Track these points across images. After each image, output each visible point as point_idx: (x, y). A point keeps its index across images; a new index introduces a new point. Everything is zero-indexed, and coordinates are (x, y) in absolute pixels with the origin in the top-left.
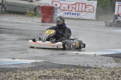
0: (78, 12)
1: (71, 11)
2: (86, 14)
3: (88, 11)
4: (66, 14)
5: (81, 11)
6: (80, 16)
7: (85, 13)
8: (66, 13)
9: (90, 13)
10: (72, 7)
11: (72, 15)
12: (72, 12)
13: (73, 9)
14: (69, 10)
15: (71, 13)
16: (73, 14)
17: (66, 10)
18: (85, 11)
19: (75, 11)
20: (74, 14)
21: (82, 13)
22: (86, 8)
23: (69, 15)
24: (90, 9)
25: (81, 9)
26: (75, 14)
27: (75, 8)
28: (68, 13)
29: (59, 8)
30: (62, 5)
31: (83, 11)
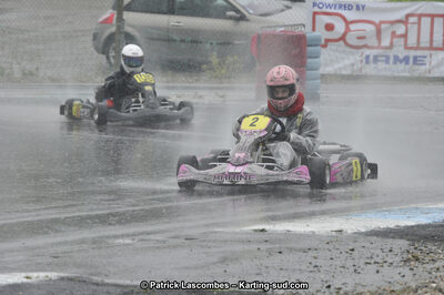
1: (391, 46)
4: (367, 62)
5: (428, 45)
6: (427, 66)
8: (368, 57)
10: (393, 33)
11: (395, 63)
13: (395, 40)
14: (379, 47)
15: (388, 58)
16: (397, 59)
19: (406, 48)
20: (401, 62)
21: (431, 56)
23: (381, 65)
25: (428, 40)
26: (406, 60)
27: (405, 36)
28: (376, 59)
29: (343, 38)
30: (352, 27)
31: (435, 45)
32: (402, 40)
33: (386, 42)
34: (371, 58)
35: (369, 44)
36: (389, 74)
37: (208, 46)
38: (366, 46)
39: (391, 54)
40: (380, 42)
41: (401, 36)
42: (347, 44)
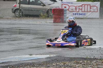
0: (84, 13)
1: (79, 11)
2: (91, 14)
3: (93, 11)
4: (74, 15)
5: (86, 11)
6: (86, 16)
7: (91, 12)
8: (74, 14)
9: (94, 12)
10: (79, 9)
11: (79, 15)
12: (79, 13)
13: (80, 10)
14: (76, 11)
16: (80, 14)
17: (74, 12)
18: (90, 11)
19: (82, 11)
20: (81, 15)
21: (87, 13)
22: (91, 8)
23: (77, 15)
24: (94, 9)
26: (82, 14)
27: (82, 9)
29: (68, 10)
30: (70, 7)
31: (88, 11)
37: (40, 11)
38: (73, 11)
41: (81, 9)
42: (69, 11)
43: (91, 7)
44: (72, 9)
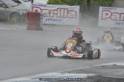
0: (61, 18)
2: (68, 20)
3: (70, 17)
6: (62, 22)
9: (72, 19)
13: (54, 15)
15: (52, 19)
16: (54, 20)
18: (67, 17)
19: (57, 17)
20: (56, 20)
21: (64, 19)
24: (72, 14)
25: (63, 15)
27: (57, 14)
28: (49, 20)
30: (43, 11)
31: (65, 16)
32: (56, 15)
33: (52, 15)
34: (48, 19)
35: (47, 16)
36: (52, 24)
38: (46, 16)
39: (53, 18)
40: (50, 15)
43: (69, 12)
44: (45, 13)
